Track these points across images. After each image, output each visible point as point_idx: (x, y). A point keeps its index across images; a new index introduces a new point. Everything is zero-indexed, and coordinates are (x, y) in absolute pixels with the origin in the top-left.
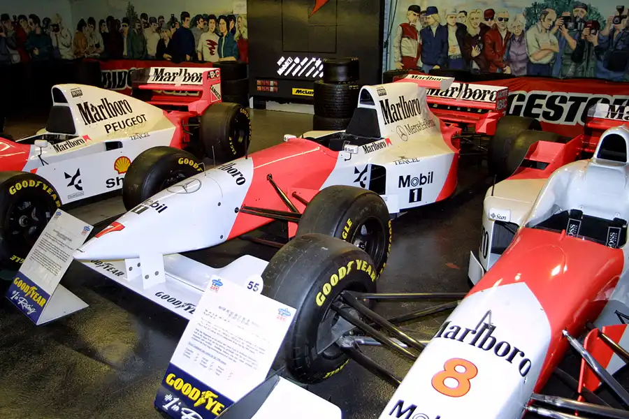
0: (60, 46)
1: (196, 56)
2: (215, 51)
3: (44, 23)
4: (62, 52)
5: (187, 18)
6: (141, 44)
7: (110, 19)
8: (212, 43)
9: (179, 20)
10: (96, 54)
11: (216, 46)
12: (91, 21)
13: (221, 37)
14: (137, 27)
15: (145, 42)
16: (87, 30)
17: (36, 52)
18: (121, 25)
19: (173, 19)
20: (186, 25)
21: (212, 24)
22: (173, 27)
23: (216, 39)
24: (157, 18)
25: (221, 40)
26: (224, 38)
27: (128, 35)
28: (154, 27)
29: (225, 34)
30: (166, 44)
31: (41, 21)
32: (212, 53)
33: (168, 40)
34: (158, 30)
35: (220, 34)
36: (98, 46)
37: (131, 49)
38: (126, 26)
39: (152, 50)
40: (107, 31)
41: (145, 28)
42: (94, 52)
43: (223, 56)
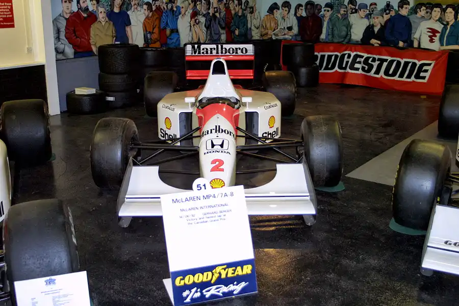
0: (253, 28)
1: (412, 42)
2: (437, 39)
3: (244, 6)
4: (253, 33)
5: (405, 6)
6: (345, 28)
7: (310, 4)
8: (434, 32)
9: (396, 7)
10: (286, 36)
11: (438, 35)
12: (287, 5)
13: (446, 26)
14: (342, 12)
15: (349, 27)
16: (278, 14)
17: (237, 32)
18: (323, 10)
19: (388, 6)
20: (404, 12)
21: (437, 12)
22: (387, 14)
23: (439, 27)
24: (369, 5)
25: (445, 28)
26: (449, 27)
27: (330, 19)
28: (362, 13)
29: (451, 23)
30: (376, 29)
31: (243, 3)
32: (431, 41)
33: (379, 27)
34: (368, 16)
35: (445, 23)
36: (290, 29)
37: (331, 33)
38: (328, 11)
39: (357, 33)
40: (304, 14)
41: (352, 13)
42: (285, 34)
43: (445, 45)
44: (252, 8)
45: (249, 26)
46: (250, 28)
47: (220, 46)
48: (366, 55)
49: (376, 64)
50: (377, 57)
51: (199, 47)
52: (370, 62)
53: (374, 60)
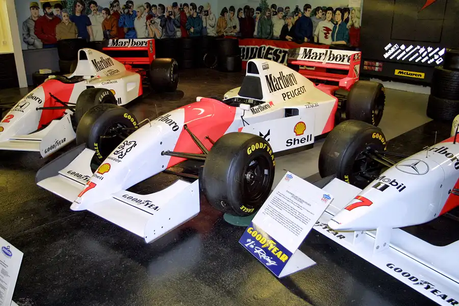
0: (208, 26)
1: (313, 38)
2: (329, 36)
3: (199, 10)
4: (208, 31)
5: (308, 9)
6: (269, 27)
7: (247, 8)
8: (327, 29)
9: (302, 11)
10: (232, 33)
11: (330, 32)
12: (232, 8)
13: (336, 25)
14: (267, 15)
15: (272, 26)
16: (227, 15)
17: (192, 30)
18: (255, 13)
19: (297, 10)
20: (308, 14)
21: (329, 14)
22: (296, 16)
23: (331, 26)
24: (284, 8)
25: (335, 28)
26: (338, 26)
27: (260, 19)
28: (281, 15)
29: (339, 23)
30: (289, 28)
31: (198, 8)
32: (326, 37)
33: (291, 26)
34: (284, 17)
35: (335, 23)
36: (235, 27)
37: (260, 31)
38: (258, 13)
39: (277, 32)
40: (243, 16)
41: (274, 15)
42: (231, 32)
43: (335, 40)
44: (207, 11)
45: (204, 25)
46: (206, 27)
47: (131, 40)
48: (275, 48)
49: (281, 55)
50: (282, 49)
51: (117, 41)
52: (278, 53)
53: (280, 52)
